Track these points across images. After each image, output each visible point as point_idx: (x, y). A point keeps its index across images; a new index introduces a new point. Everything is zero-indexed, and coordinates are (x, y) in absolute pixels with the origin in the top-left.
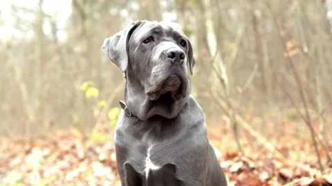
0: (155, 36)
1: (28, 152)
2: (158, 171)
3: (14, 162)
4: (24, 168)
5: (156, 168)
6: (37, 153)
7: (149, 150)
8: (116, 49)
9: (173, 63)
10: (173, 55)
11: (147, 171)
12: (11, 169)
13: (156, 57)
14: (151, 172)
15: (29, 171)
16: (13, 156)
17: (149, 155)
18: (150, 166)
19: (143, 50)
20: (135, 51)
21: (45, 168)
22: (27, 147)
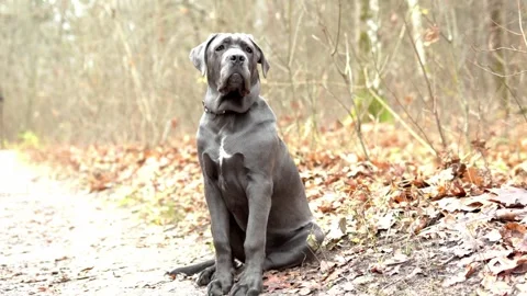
0: (225, 45)
1: (141, 163)
2: (230, 160)
3: (123, 175)
4: (136, 182)
5: (228, 156)
6: (152, 163)
7: (223, 140)
8: (198, 57)
9: (234, 64)
10: (234, 58)
11: (221, 159)
12: (120, 183)
13: (223, 61)
14: (224, 160)
15: (142, 185)
16: (123, 168)
17: (222, 144)
18: (223, 155)
19: (216, 56)
20: (211, 58)
21: (160, 180)
22: (141, 156)
